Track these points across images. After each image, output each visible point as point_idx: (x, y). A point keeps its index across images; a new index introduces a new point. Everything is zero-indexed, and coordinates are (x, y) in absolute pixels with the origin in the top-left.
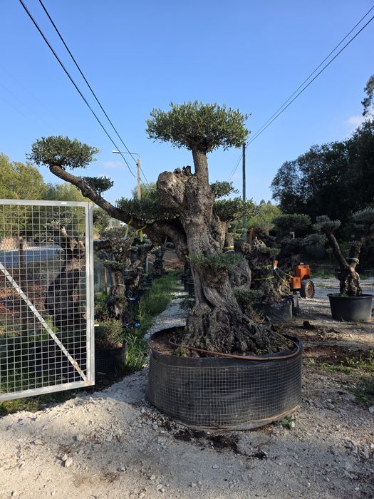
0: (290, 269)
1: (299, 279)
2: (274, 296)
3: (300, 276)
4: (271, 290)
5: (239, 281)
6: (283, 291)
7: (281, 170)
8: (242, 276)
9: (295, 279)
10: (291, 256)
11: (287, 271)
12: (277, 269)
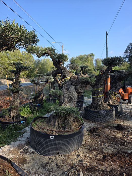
0: (116, 90)
1: (127, 94)
2: (103, 106)
3: (128, 93)
4: (102, 103)
5: (66, 100)
6: (112, 102)
7: (128, 46)
8: (69, 97)
9: (125, 94)
10: (117, 82)
11: (114, 91)
12: (109, 90)
